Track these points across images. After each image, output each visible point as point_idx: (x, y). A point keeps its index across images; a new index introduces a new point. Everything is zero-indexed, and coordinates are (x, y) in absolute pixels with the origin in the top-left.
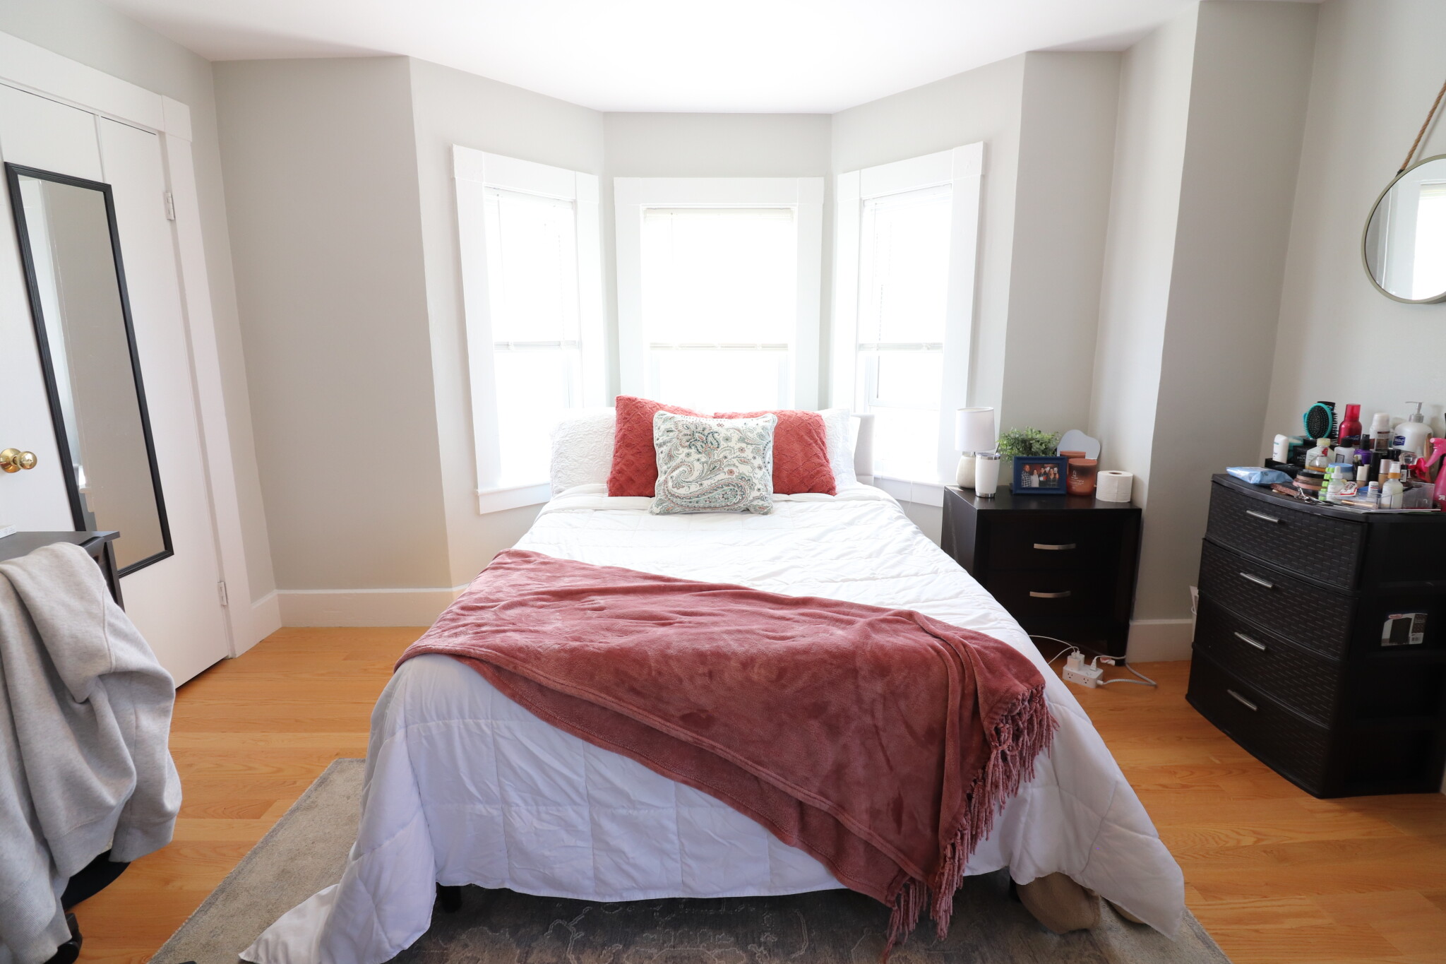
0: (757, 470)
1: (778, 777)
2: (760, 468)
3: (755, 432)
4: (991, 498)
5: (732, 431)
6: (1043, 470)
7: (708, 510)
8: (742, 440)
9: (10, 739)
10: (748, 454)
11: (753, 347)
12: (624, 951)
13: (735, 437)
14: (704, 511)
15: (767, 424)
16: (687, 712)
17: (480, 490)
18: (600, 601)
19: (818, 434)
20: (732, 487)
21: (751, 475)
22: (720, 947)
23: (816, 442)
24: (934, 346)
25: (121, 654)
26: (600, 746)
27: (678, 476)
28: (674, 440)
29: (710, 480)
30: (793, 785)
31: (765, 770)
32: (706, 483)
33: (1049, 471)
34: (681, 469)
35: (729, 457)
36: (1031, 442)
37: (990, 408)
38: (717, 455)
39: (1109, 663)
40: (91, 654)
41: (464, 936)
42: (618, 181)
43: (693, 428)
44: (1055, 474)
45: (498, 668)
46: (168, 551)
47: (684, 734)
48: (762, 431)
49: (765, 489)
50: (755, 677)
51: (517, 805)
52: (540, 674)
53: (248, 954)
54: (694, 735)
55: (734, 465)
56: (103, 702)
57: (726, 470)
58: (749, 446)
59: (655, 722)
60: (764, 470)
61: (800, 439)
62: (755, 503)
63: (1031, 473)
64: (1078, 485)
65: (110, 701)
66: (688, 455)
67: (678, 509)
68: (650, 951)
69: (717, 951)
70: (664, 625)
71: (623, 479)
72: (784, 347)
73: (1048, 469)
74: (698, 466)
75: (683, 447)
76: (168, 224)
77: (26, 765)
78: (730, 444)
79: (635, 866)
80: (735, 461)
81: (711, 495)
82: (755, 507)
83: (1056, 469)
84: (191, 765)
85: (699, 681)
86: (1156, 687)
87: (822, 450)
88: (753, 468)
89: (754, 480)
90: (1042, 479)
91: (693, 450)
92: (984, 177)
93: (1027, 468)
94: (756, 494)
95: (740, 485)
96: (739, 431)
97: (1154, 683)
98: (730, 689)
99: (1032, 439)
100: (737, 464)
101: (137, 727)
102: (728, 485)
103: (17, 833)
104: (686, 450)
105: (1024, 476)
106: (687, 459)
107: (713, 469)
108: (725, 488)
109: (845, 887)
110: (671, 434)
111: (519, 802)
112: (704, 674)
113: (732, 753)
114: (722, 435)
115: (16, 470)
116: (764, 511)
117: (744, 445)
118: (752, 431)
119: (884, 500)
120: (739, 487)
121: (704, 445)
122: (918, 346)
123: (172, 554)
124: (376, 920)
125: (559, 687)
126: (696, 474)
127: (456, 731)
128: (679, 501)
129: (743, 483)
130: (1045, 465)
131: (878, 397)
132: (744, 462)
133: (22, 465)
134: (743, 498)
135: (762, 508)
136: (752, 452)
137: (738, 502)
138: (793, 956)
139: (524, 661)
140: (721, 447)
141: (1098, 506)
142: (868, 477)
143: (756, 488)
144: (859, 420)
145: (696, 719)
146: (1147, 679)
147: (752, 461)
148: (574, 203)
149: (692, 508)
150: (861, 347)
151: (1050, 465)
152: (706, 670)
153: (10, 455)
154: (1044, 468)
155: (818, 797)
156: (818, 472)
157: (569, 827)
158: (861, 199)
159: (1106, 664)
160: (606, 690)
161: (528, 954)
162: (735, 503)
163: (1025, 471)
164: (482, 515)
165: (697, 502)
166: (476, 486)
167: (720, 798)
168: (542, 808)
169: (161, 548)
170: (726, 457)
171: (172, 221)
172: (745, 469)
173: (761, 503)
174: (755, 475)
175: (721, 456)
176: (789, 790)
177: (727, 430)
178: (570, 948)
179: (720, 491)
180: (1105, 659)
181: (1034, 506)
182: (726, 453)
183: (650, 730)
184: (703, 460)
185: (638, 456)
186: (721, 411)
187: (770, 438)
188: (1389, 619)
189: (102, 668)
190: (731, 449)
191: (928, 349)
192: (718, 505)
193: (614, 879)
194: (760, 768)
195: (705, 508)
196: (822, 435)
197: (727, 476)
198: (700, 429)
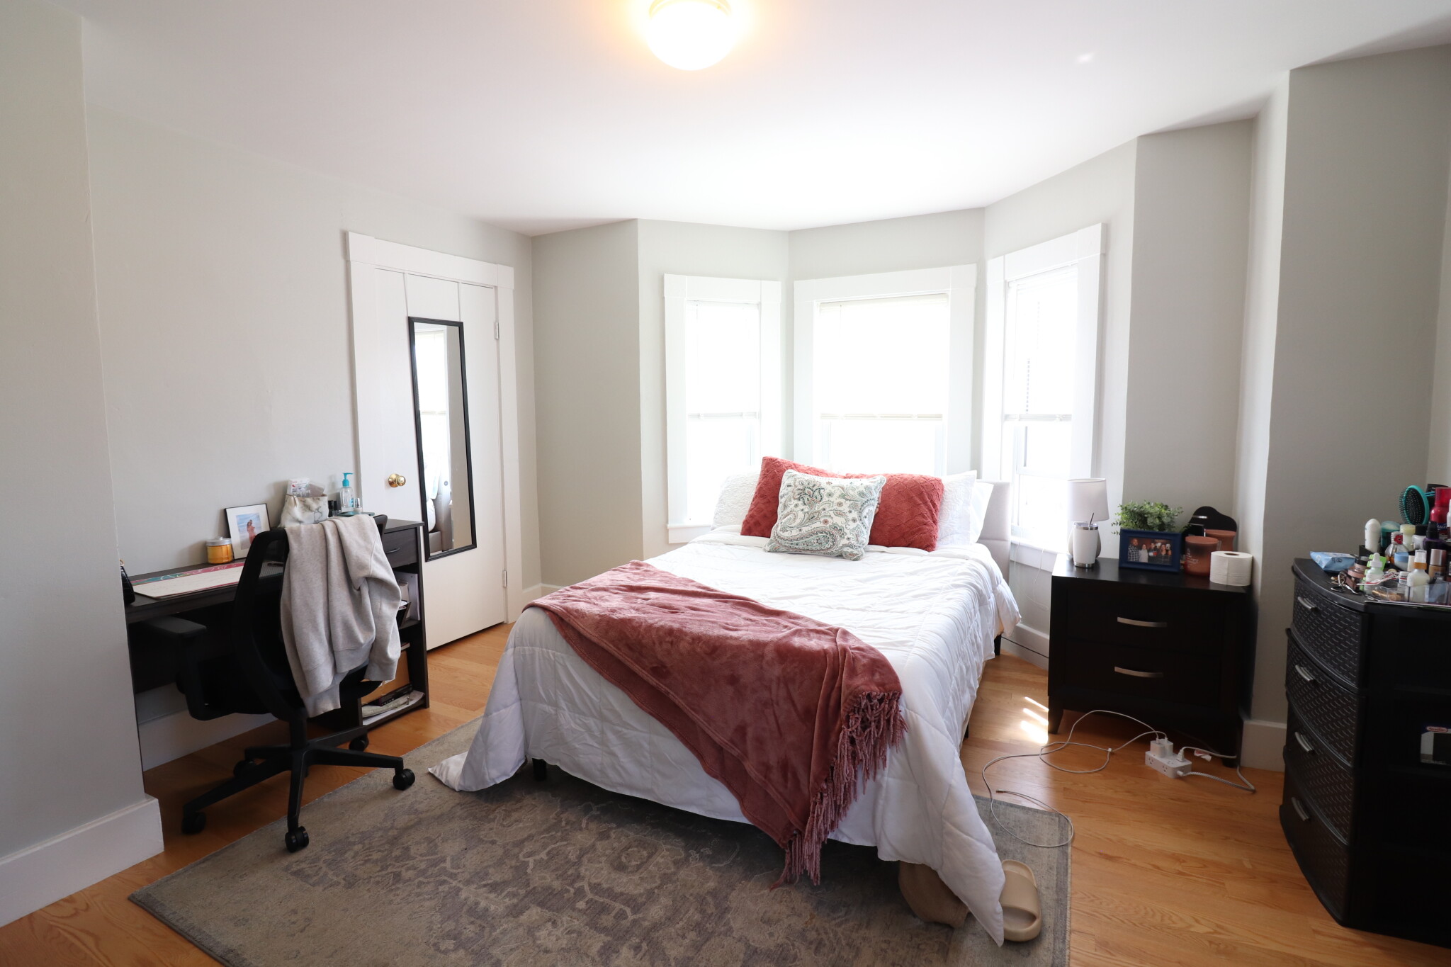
0: (851, 523)
1: (705, 723)
2: (854, 520)
3: (857, 490)
4: (1088, 568)
5: (836, 488)
6: (1153, 546)
7: (808, 552)
8: (843, 496)
9: (326, 598)
10: (845, 508)
11: (909, 417)
12: (615, 828)
13: (838, 493)
14: (803, 552)
15: (872, 484)
16: (655, 665)
17: (669, 525)
18: (652, 595)
19: (930, 497)
20: (825, 534)
21: (844, 526)
22: (672, 845)
23: (925, 503)
24: (1065, 418)
25: (375, 569)
26: (606, 679)
27: (785, 523)
28: (790, 493)
29: (808, 527)
30: (714, 731)
31: (697, 716)
32: (805, 529)
33: (1161, 546)
34: (788, 517)
35: (827, 509)
36: (1146, 516)
37: (1104, 479)
38: (818, 507)
39: (1203, 757)
40: (363, 567)
41: (536, 794)
42: (796, 283)
43: (806, 484)
44: (1167, 551)
45: (562, 619)
46: (474, 545)
47: (653, 681)
48: (864, 490)
49: (855, 539)
50: (699, 650)
51: (564, 709)
52: (580, 626)
53: (432, 770)
54: (657, 682)
55: (830, 516)
56: (365, 591)
57: (822, 520)
58: (848, 502)
59: (637, 668)
60: (858, 522)
61: (910, 499)
62: (845, 549)
63: (1140, 548)
64: (1193, 564)
65: (369, 592)
66: (796, 505)
67: (784, 549)
68: (629, 833)
69: (669, 847)
70: (673, 613)
71: (752, 522)
72: (939, 417)
73: (1159, 545)
74: (801, 515)
75: (795, 499)
76: (495, 342)
77: (330, 611)
78: (831, 499)
79: (622, 767)
80: (832, 513)
81: (807, 539)
82: (845, 553)
83: (1168, 545)
84: (456, 677)
85: (665, 646)
86: (1254, 792)
87: (931, 511)
88: (847, 520)
89: (845, 530)
90: (1151, 554)
91: (801, 502)
92: (1104, 256)
93: (1135, 542)
94: (845, 541)
95: (832, 533)
96: (843, 488)
97: (1253, 788)
98: (681, 654)
99: (1148, 513)
100: (833, 515)
101: (380, 609)
102: (822, 533)
103: (321, 641)
104: (796, 502)
105: (1131, 550)
106: (795, 509)
107: (812, 518)
108: (819, 534)
109: (750, 823)
110: (790, 488)
111: (565, 708)
112: (668, 642)
113: (679, 699)
114: (827, 491)
115: (396, 486)
116: (856, 558)
117: (843, 501)
118: (853, 489)
119: (973, 559)
120: (830, 535)
121: (810, 499)
122: (1051, 418)
123: (476, 547)
124: (484, 760)
125: (589, 636)
126: (798, 521)
127: (537, 654)
128: (783, 542)
129: (834, 532)
130: (1157, 540)
131: (1025, 465)
132: (839, 514)
133: (398, 484)
134: (834, 545)
135: (852, 554)
136: (849, 507)
137: (830, 548)
138: (714, 865)
139: (575, 617)
140: (823, 500)
141: (1212, 588)
142: (1002, 543)
143: (846, 537)
144: (991, 487)
145: (660, 670)
146: (1249, 783)
147: (848, 514)
148: (759, 305)
149: (795, 549)
150: (1006, 417)
151: (1162, 541)
152: (670, 640)
153: (394, 477)
154: (1155, 543)
155: (729, 744)
156: (920, 530)
157: (589, 730)
158: (1005, 282)
159: (1199, 757)
160: (612, 642)
161: (563, 813)
162: (828, 549)
163: (1133, 545)
164: (671, 544)
165: (797, 544)
166: (667, 522)
167: (673, 732)
168: (577, 715)
169: (470, 543)
170: (824, 509)
171: (498, 340)
172: (839, 521)
173: (850, 550)
174: (847, 526)
175: (821, 508)
176: (711, 734)
177: (833, 487)
178: (587, 817)
179: (814, 536)
180: (1200, 753)
181: (1143, 580)
182: (826, 506)
183: (634, 674)
184: (806, 510)
185: (767, 505)
186: (852, 472)
187: (876, 495)
188: (1427, 731)
189: (365, 573)
190: (830, 503)
191: (1061, 420)
192: (814, 549)
193: (612, 774)
194: (693, 713)
195: (804, 550)
196: (935, 498)
197: (822, 525)
198: (811, 485)
